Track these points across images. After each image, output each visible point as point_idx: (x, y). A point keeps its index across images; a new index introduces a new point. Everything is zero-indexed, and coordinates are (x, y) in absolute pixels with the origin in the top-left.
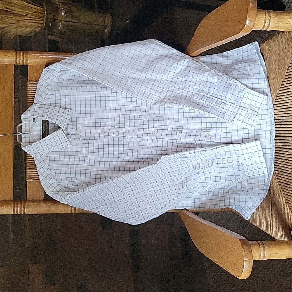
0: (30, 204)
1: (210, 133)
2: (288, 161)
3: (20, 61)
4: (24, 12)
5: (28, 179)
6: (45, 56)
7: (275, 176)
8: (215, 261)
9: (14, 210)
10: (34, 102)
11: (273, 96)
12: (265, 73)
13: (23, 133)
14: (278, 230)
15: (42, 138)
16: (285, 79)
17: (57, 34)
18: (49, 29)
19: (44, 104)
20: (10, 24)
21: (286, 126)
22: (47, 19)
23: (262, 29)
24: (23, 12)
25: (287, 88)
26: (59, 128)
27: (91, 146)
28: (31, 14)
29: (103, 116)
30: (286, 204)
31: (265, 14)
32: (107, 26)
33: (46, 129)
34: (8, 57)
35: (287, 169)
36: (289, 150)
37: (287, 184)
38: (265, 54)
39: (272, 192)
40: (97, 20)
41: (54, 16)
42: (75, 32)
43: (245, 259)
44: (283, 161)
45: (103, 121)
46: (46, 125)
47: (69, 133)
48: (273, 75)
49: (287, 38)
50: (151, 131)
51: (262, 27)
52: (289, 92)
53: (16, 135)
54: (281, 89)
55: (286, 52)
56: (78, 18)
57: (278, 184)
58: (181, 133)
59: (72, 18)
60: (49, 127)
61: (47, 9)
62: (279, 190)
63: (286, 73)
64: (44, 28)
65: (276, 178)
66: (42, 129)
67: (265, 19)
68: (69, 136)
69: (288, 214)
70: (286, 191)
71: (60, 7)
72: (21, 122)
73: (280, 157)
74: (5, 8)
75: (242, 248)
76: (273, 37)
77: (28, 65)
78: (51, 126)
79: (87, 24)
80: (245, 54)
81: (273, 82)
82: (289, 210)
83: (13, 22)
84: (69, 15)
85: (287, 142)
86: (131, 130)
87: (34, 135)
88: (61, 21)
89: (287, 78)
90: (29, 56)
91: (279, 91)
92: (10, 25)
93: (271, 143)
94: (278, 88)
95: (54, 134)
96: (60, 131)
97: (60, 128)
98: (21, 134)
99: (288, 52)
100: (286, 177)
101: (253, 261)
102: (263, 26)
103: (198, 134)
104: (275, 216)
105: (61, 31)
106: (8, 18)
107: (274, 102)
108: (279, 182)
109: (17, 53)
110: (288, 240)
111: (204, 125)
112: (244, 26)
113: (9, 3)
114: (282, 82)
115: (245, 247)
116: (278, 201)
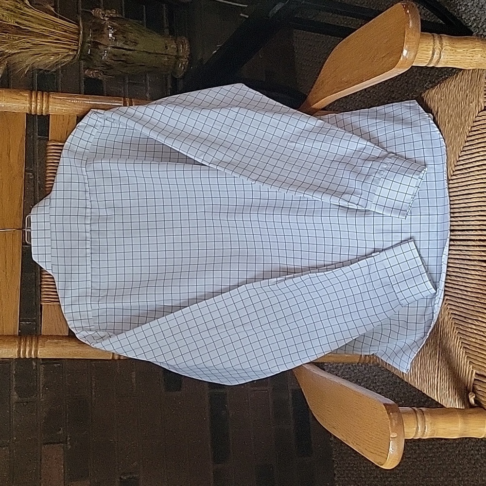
0: (46, 343)
2: (467, 280)
3: (36, 109)
4: (46, 30)
5: (45, 302)
6: (78, 100)
7: (445, 304)
8: (345, 440)
9: (19, 351)
14: (449, 393)
17: (99, 68)
18: (86, 58)
20: (22, 49)
21: (465, 223)
22: (83, 42)
23: (428, 64)
24: (44, 30)
25: (467, 161)
28: (57, 34)
30: (462, 349)
31: (434, 43)
32: (181, 57)
34: (18, 101)
35: (466, 293)
36: (469, 262)
37: (465, 317)
38: (434, 107)
39: (441, 331)
40: (166, 47)
41: (95, 38)
42: (128, 65)
43: (391, 436)
44: (458, 279)
49: (470, 81)
51: (428, 62)
52: (471, 169)
54: (459, 163)
55: (467, 103)
56: (136, 43)
57: (450, 318)
59: (124, 43)
61: (83, 27)
62: (451, 328)
63: (467, 137)
64: (78, 56)
65: (447, 308)
67: (433, 48)
69: (465, 366)
70: (462, 328)
71: (105, 23)
73: (454, 274)
74: (16, 22)
75: (388, 418)
76: (448, 80)
77: (49, 115)
79: (150, 53)
82: (466, 360)
83: (28, 45)
84: (120, 37)
85: (466, 248)
88: (107, 47)
89: (468, 146)
90: (51, 100)
91: (455, 166)
94: (454, 162)
99: (471, 103)
100: (463, 306)
101: (405, 440)
102: (430, 59)
104: (445, 370)
105: (107, 63)
106: (19, 39)
108: (452, 313)
109: (31, 95)
110: (464, 408)
112: (400, 58)
113: (23, 14)
114: (460, 152)
115: (392, 417)
116: (450, 345)
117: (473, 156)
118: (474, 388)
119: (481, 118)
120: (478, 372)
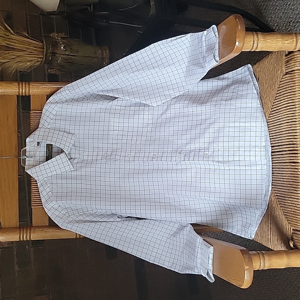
0: (35, 230)
1: (207, 153)
2: (283, 174)
3: (23, 92)
4: (24, 47)
5: (33, 206)
6: (46, 86)
9: (20, 237)
10: (39, 127)
11: (267, 115)
12: (257, 93)
13: (27, 157)
14: (278, 242)
15: (46, 161)
16: (277, 97)
17: (56, 68)
18: (48, 62)
19: (49, 129)
21: (280, 141)
22: (46, 53)
23: (251, 50)
25: (278, 105)
26: (62, 151)
27: (93, 170)
28: (31, 49)
29: (105, 141)
30: (283, 216)
31: (253, 35)
32: (105, 58)
33: (50, 153)
34: (11, 88)
35: (283, 182)
36: (284, 164)
37: (284, 197)
39: (270, 206)
40: (96, 53)
41: (53, 50)
42: (74, 65)
43: (245, 268)
44: (278, 175)
45: (105, 146)
46: (50, 150)
47: (72, 157)
48: (265, 95)
49: (276, 58)
50: (151, 155)
51: (251, 48)
52: (281, 109)
53: (21, 158)
54: (274, 107)
55: (276, 71)
56: (78, 52)
57: (275, 198)
58: (180, 154)
59: (71, 52)
60: (53, 151)
61: (46, 44)
62: (276, 204)
63: (277, 91)
64: (43, 62)
65: (273, 193)
66: (45, 153)
67: (253, 40)
68: (72, 160)
69: (286, 226)
70: (283, 203)
71: (58, 41)
72: (26, 146)
73: (276, 172)
74: (6, 44)
75: (243, 258)
76: (263, 59)
77: (30, 95)
78: (54, 150)
79: (86, 57)
80: (240, 77)
81: (266, 101)
82: (286, 222)
83: (13, 57)
84: (68, 48)
85: (281, 156)
86: (133, 154)
87: (37, 158)
88: (61, 55)
90: (31, 86)
91: (272, 109)
92: (10, 60)
93: (266, 158)
94: (270, 106)
95: (58, 157)
96: (63, 155)
97: (64, 151)
98: (25, 157)
99: (278, 71)
100: (282, 190)
101: (254, 271)
102: (252, 46)
103: (197, 154)
104: (274, 229)
105: (61, 64)
106: (8, 53)
107: (268, 120)
108: (276, 196)
109: (19, 84)
110: (287, 250)
111: (202, 146)
112: (234, 47)
113: (10, 39)
114: (273, 100)
115: (245, 256)
116: (276, 214)
117: (281, 102)
118: (292, 238)
119: (284, 79)
120: (294, 228)
